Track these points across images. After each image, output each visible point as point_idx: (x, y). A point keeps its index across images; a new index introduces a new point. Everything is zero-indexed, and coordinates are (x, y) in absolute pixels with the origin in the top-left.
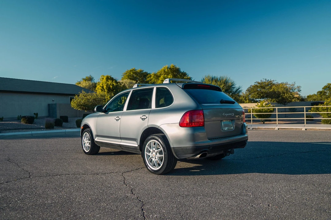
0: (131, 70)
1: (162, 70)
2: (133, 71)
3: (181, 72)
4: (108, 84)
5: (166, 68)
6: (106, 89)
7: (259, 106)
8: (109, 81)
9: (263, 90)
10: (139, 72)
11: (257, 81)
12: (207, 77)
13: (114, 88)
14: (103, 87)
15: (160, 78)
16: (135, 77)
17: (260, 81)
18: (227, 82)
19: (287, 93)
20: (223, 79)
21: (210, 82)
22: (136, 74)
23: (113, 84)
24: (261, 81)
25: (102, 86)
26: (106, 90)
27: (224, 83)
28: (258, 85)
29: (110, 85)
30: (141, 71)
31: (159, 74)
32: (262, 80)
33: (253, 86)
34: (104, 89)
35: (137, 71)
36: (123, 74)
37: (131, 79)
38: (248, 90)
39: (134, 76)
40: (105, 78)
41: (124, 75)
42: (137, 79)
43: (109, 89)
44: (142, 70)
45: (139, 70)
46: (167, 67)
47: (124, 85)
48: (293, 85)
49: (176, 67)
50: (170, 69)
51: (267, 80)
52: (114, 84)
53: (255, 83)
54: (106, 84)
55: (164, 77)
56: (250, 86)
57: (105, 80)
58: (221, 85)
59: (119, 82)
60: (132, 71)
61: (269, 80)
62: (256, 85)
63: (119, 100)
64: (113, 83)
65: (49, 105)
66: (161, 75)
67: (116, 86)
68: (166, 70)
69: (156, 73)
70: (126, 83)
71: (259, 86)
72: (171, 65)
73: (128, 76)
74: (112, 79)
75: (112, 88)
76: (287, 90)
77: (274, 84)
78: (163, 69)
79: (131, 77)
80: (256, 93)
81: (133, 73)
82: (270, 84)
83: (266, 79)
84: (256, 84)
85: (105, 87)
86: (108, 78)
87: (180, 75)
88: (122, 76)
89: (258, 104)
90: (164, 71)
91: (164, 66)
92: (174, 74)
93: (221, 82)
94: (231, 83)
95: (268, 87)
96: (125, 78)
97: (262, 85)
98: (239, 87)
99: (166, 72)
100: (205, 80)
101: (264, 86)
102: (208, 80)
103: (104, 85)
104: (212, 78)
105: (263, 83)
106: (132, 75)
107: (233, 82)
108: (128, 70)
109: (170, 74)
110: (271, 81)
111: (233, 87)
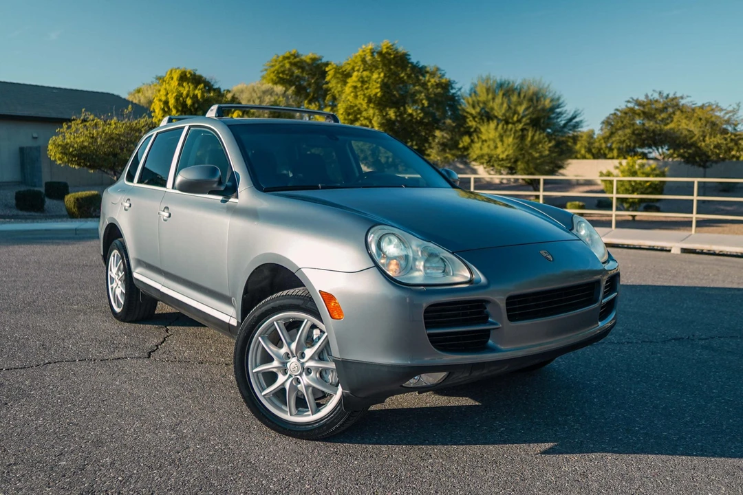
0: (287, 55)
1: (356, 57)
2: (291, 60)
3: (412, 63)
5: (368, 51)
6: (176, 107)
7: (622, 168)
8: (185, 84)
9: (650, 124)
10: (308, 61)
11: (635, 98)
12: (483, 81)
13: (197, 106)
14: (166, 103)
15: (349, 80)
16: (297, 77)
17: (642, 98)
18: (538, 99)
19: (713, 134)
20: (529, 88)
21: (490, 96)
22: (299, 68)
23: (194, 95)
24: (647, 96)
25: (163, 98)
26: (174, 111)
27: (531, 100)
28: (636, 107)
29: (187, 97)
30: (314, 60)
31: (349, 68)
32: (649, 95)
33: (621, 112)
34: (169, 108)
35: (303, 58)
36: (266, 67)
37: (281, 81)
38: (607, 122)
39: (293, 73)
40: (176, 76)
41: (266, 70)
42: (304, 80)
43: (183, 108)
44: (317, 56)
45: (310, 55)
46: (371, 49)
48: (734, 112)
49: (396, 49)
50: (380, 53)
51: (665, 95)
52: (197, 96)
53: (628, 102)
54: (175, 94)
55: (362, 77)
56: (613, 112)
57: (175, 83)
58: (520, 104)
59: (218, 90)
60: (288, 58)
61: (671, 96)
62: (632, 110)
64: (196, 92)
65: (22, 150)
66: (352, 70)
67: (206, 101)
68: (368, 58)
69: (341, 65)
71: (638, 111)
72: (384, 45)
73: (278, 73)
74: (196, 80)
75: (193, 104)
76: (714, 124)
77: (681, 109)
78: (361, 53)
79: (285, 76)
80: (628, 131)
81: (291, 64)
82: (671, 106)
83: (660, 93)
84: (630, 105)
85: (172, 102)
87: (406, 74)
88: (262, 71)
89: (621, 164)
90: (364, 61)
91: (364, 47)
92: (390, 69)
93: (522, 95)
94: (552, 100)
95: (663, 115)
96: (268, 78)
97: (646, 110)
98: (575, 112)
99: (369, 62)
100: (478, 90)
101: (653, 112)
102: (484, 90)
103: (168, 96)
104: (501, 85)
105: (651, 102)
106: (290, 69)
107: (558, 99)
108: (278, 57)
109: (377, 68)
110: (675, 98)
111: (558, 110)
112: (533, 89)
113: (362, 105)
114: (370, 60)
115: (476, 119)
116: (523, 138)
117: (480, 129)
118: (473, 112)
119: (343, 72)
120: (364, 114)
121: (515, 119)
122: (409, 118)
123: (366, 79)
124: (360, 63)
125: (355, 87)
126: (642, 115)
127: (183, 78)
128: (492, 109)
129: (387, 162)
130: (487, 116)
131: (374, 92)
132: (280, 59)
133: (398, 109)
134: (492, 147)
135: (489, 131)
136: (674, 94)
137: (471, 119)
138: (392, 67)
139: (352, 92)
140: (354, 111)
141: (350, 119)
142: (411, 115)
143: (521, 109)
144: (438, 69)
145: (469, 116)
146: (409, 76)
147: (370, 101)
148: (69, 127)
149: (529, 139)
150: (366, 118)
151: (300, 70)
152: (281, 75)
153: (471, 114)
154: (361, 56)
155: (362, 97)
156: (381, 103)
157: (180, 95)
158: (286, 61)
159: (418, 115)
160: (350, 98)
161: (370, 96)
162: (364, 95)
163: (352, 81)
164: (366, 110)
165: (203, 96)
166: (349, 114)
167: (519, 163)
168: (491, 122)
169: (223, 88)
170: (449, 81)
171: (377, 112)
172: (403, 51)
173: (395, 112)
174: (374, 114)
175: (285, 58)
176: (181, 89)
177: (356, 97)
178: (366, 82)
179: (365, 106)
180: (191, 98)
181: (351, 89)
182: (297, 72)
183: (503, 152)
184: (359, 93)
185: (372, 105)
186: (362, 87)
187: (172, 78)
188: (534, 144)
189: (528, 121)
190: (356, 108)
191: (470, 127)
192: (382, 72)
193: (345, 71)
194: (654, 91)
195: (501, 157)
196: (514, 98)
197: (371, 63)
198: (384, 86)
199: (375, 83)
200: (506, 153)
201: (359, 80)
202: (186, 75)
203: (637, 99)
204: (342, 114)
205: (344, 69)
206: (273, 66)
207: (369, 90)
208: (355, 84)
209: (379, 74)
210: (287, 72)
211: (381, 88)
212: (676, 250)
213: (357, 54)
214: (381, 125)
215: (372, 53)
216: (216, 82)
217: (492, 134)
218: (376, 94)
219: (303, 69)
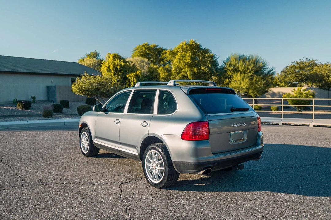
0: (144, 44)
1: (179, 46)
2: (146, 47)
3: (202, 49)
4: (115, 64)
5: (184, 44)
6: (113, 69)
7: (295, 92)
8: (116, 60)
9: (302, 72)
10: (152, 47)
12: (233, 56)
13: (121, 69)
14: (109, 67)
15: (177, 56)
16: (148, 54)
17: (298, 61)
18: (257, 62)
20: (252, 59)
21: (237, 62)
22: (148, 50)
24: (300, 60)
25: (108, 66)
26: (112, 71)
27: (254, 63)
28: (296, 65)
29: (117, 65)
30: (155, 46)
31: (175, 51)
32: (302, 59)
33: (289, 67)
34: (110, 69)
35: (150, 46)
36: (134, 50)
37: (142, 56)
38: (284, 71)
39: (146, 52)
40: (111, 57)
41: (134, 51)
42: (150, 55)
43: (115, 69)
44: (156, 45)
45: (153, 45)
46: (186, 43)
47: (134, 65)
49: (196, 43)
50: (189, 45)
51: (308, 59)
53: (293, 63)
54: (112, 64)
55: (182, 55)
56: (286, 67)
57: (111, 59)
58: (250, 65)
60: (144, 46)
61: (311, 60)
62: (294, 66)
63: (127, 83)
65: (48, 87)
66: (178, 52)
67: (125, 66)
68: (184, 47)
69: (172, 50)
70: (137, 61)
71: (297, 67)
72: (190, 41)
73: (140, 52)
74: (120, 58)
75: (120, 68)
77: (316, 65)
78: (181, 45)
79: (142, 54)
80: (294, 75)
81: (146, 48)
82: (312, 64)
83: (306, 58)
84: (293, 64)
85: (111, 67)
86: (115, 57)
87: (200, 53)
88: (132, 52)
89: (294, 90)
90: (182, 48)
91: (183, 42)
92: (194, 51)
93: (250, 62)
94: (262, 63)
95: (309, 68)
96: (136, 54)
97: (301, 66)
98: (272, 68)
100: (231, 59)
101: (304, 67)
102: (234, 60)
103: (110, 65)
104: (240, 57)
105: (302, 63)
107: (265, 63)
108: (140, 45)
109: (188, 51)
110: (313, 61)
111: (265, 67)
112: (255, 59)
113: (182, 66)
114: (185, 47)
115: (231, 72)
116: (252, 79)
117: (233, 76)
120: (183, 70)
121: (248, 71)
122: (202, 72)
124: (180, 49)
125: (179, 59)
126: (299, 68)
128: (238, 68)
130: (236, 70)
131: (188, 61)
133: (198, 68)
134: (239, 83)
135: (237, 77)
136: (312, 59)
137: (229, 72)
141: (177, 72)
142: (203, 70)
143: (250, 67)
144: (209, 50)
145: (228, 71)
146: (202, 54)
149: (255, 79)
150: (184, 72)
153: (229, 70)
155: (183, 63)
156: (190, 66)
158: (144, 47)
159: (206, 70)
160: (177, 63)
161: (186, 63)
164: (184, 68)
166: (177, 70)
167: (250, 90)
168: (238, 73)
170: (214, 55)
171: (189, 69)
172: (199, 44)
173: (197, 69)
175: (143, 46)
176: (115, 62)
177: (180, 63)
178: (184, 57)
180: (119, 65)
181: (177, 60)
182: (148, 52)
183: (244, 86)
185: (187, 66)
186: (182, 59)
188: (257, 82)
189: (254, 72)
190: (180, 68)
191: (229, 75)
192: (190, 52)
193: (174, 52)
195: (243, 88)
196: (247, 63)
197: (186, 49)
198: (192, 58)
199: (188, 57)
200: (245, 86)
203: (296, 61)
210: (143, 52)
214: (191, 75)
217: (239, 78)
218: (189, 62)
219: (150, 50)
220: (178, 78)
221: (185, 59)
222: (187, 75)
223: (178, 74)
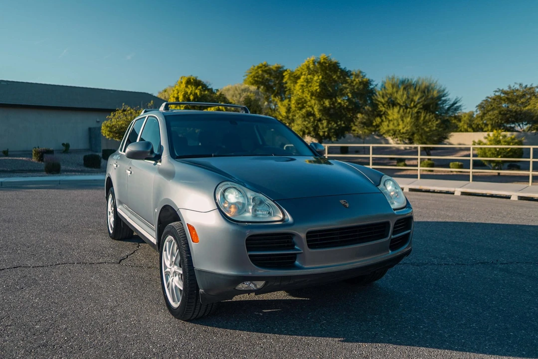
0: (260, 65)
1: (303, 66)
2: (263, 69)
3: (341, 69)
5: (311, 61)
6: (183, 101)
7: (489, 138)
8: (189, 86)
9: (512, 107)
10: (274, 69)
11: (501, 89)
12: (390, 79)
14: (177, 99)
15: (299, 81)
16: (267, 79)
17: (506, 89)
18: (429, 91)
20: (422, 83)
21: (395, 90)
22: (268, 73)
23: (195, 93)
24: (510, 87)
25: (176, 96)
27: (423, 92)
28: (502, 95)
29: (190, 95)
30: (278, 68)
31: (299, 73)
32: (512, 86)
33: (490, 98)
34: (179, 101)
35: (271, 67)
37: (257, 83)
38: (481, 106)
39: (264, 77)
40: (184, 81)
41: (247, 75)
42: (271, 81)
44: (280, 66)
45: (276, 65)
46: (313, 60)
49: (330, 60)
50: (319, 63)
51: (524, 86)
52: (197, 94)
54: (183, 93)
55: (307, 79)
56: (484, 99)
57: (183, 86)
58: (416, 94)
59: (211, 90)
60: (261, 67)
61: (529, 86)
62: (499, 97)
64: (197, 91)
65: (90, 129)
68: (311, 66)
69: (294, 71)
71: (503, 98)
72: (322, 57)
73: (254, 77)
75: (194, 99)
78: (306, 63)
79: (259, 79)
80: (496, 112)
81: (262, 71)
82: (529, 94)
83: (520, 84)
84: (497, 94)
85: (181, 97)
87: (337, 76)
89: (489, 135)
90: (308, 68)
91: (308, 59)
92: (326, 73)
93: (417, 89)
94: (439, 92)
95: (523, 100)
96: (248, 81)
97: (510, 97)
98: (456, 99)
99: (312, 69)
100: (387, 86)
101: (515, 98)
102: (390, 86)
103: (179, 94)
104: (403, 82)
105: (513, 91)
106: (262, 75)
107: (444, 90)
108: (254, 67)
109: (317, 72)
110: (532, 88)
111: (443, 98)
112: (426, 83)
113: (307, 97)
114: (312, 67)
115: (385, 106)
116: (418, 118)
117: (387, 113)
118: (383, 101)
119: (295, 75)
120: (309, 103)
121: (412, 105)
122: (339, 106)
123: (310, 80)
124: (306, 69)
125: (303, 86)
126: (506, 100)
127: (189, 82)
128: (396, 98)
129: (324, 135)
130: (392, 103)
131: (315, 89)
132: (256, 68)
133: (332, 99)
134: (396, 124)
135: (394, 113)
136: (531, 85)
137: (381, 105)
138: (327, 72)
139: (301, 89)
140: (302, 102)
141: (300, 107)
142: (340, 103)
143: (416, 98)
144: (361, 72)
145: (380, 104)
146: (339, 78)
147: (312, 94)
148: (114, 115)
149: (422, 118)
150: (310, 106)
151: (269, 75)
152: (256, 79)
153: (381, 102)
154: (306, 65)
155: (307, 92)
156: (320, 96)
157: (186, 93)
158: (259, 70)
159: (345, 103)
160: (299, 93)
161: (312, 91)
162: (309, 91)
163: (301, 81)
164: (310, 101)
165: (201, 94)
166: (298, 104)
167: (415, 135)
168: (395, 107)
169: (214, 88)
170: (369, 80)
171: (317, 102)
172: (335, 61)
173: (329, 102)
174: (315, 104)
175: (259, 67)
176: (187, 90)
177: (303, 92)
178: (310, 82)
179: (309, 98)
180: (193, 95)
181: (300, 87)
183: (403, 128)
184: (305, 90)
185: (314, 98)
186: (307, 85)
187: (182, 82)
188: (425, 122)
189: (421, 107)
190: (303, 100)
191: (381, 111)
192: (321, 75)
193: (296, 75)
194: (515, 83)
195: (402, 131)
196: (412, 91)
197: (313, 70)
198: (322, 85)
199: (315, 82)
200: (406, 129)
201: (305, 81)
202: (190, 80)
203: (503, 89)
204: (294, 104)
205: (295, 74)
206: (251, 73)
207: (312, 88)
208: (302, 84)
209: (319, 76)
210: (260, 77)
211: (319, 86)
212: (514, 198)
213: (304, 64)
214: (320, 111)
215: (314, 62)
216: (210, 85)
217: (396, 116)
218: (317, 90)
219: (270, 74)
220: (300, 116)
221: (310, 86)
222: (314, 112)
223: (300, 109)
